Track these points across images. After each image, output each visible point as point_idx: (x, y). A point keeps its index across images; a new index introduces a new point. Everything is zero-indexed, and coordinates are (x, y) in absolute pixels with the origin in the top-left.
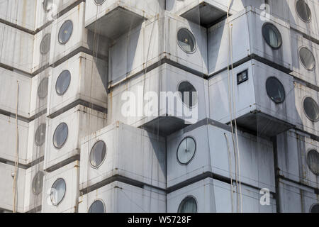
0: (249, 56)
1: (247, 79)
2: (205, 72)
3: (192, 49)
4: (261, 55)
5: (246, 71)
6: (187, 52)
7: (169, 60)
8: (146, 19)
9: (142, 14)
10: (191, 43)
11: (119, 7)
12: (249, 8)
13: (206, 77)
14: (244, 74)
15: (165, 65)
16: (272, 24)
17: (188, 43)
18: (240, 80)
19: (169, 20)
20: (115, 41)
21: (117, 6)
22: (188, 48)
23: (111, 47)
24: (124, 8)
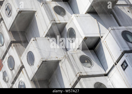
0: (122, 53)
1: (127, 66)
2: (104, 73)
3: (91, 64)
4: (128, 49)
5: (125, 62)
6: (89, 67)
7: (82, 76)
8: (60, 61)
9: (57, 59)
10: (89, 61)
11: (43, 61)
12: (110, 28)
13: (106, 75)
14: (125, 64)
15: (82, 80)
16: (126, 31)
17: (88, 62)
18: (124, 67)
19: (72, 55)
20: (50, 80)
21: (42, 62)
22: (89, 65)
23: (49, 83)
24: (46, 61)
